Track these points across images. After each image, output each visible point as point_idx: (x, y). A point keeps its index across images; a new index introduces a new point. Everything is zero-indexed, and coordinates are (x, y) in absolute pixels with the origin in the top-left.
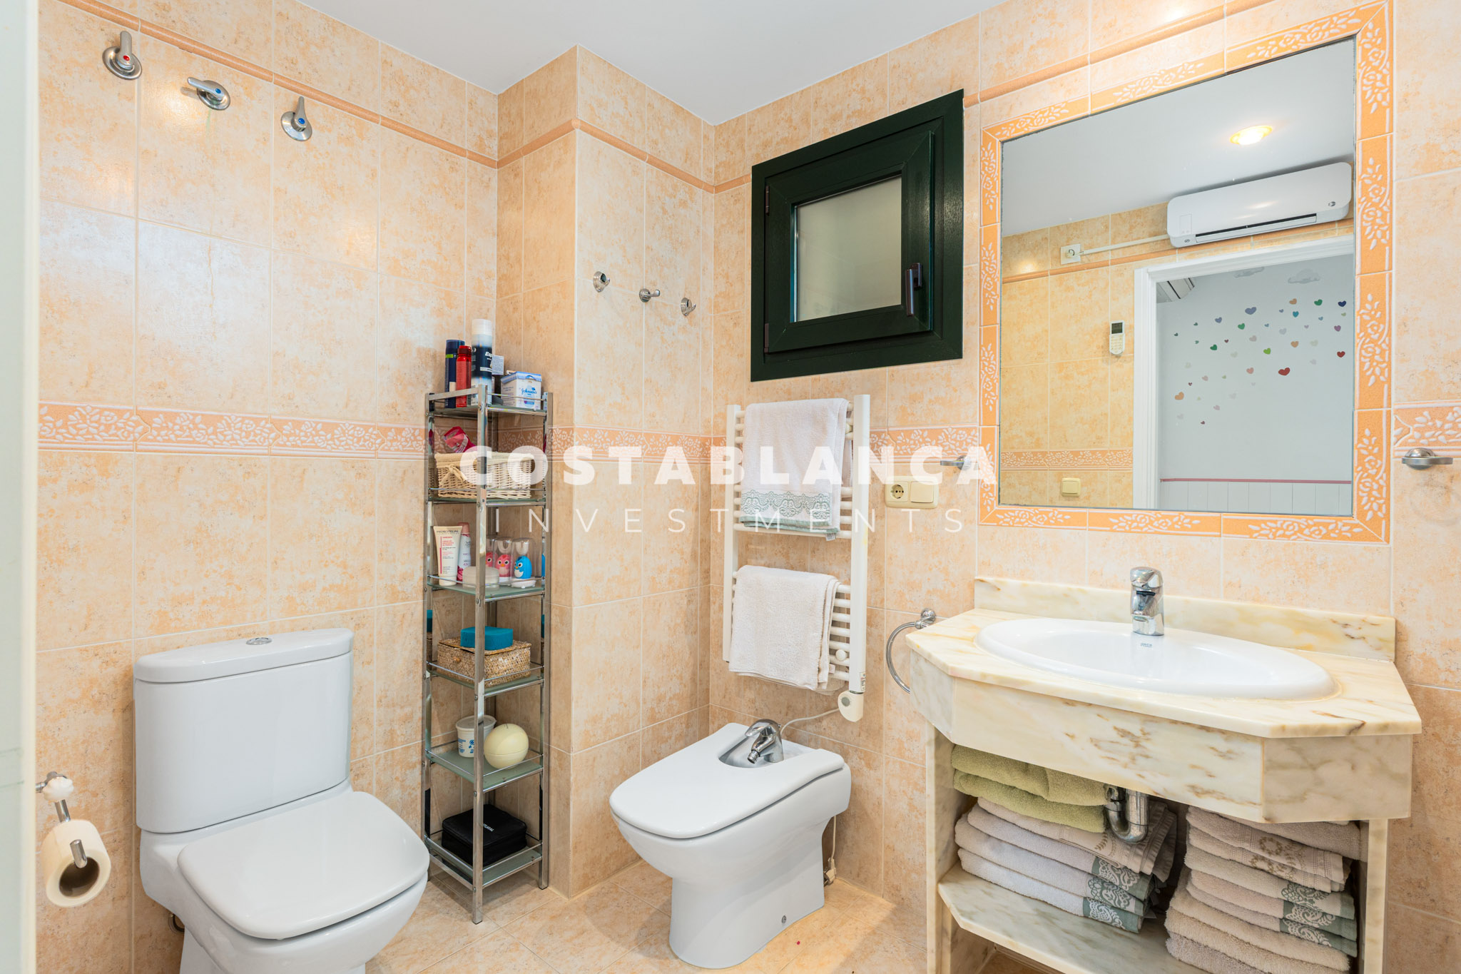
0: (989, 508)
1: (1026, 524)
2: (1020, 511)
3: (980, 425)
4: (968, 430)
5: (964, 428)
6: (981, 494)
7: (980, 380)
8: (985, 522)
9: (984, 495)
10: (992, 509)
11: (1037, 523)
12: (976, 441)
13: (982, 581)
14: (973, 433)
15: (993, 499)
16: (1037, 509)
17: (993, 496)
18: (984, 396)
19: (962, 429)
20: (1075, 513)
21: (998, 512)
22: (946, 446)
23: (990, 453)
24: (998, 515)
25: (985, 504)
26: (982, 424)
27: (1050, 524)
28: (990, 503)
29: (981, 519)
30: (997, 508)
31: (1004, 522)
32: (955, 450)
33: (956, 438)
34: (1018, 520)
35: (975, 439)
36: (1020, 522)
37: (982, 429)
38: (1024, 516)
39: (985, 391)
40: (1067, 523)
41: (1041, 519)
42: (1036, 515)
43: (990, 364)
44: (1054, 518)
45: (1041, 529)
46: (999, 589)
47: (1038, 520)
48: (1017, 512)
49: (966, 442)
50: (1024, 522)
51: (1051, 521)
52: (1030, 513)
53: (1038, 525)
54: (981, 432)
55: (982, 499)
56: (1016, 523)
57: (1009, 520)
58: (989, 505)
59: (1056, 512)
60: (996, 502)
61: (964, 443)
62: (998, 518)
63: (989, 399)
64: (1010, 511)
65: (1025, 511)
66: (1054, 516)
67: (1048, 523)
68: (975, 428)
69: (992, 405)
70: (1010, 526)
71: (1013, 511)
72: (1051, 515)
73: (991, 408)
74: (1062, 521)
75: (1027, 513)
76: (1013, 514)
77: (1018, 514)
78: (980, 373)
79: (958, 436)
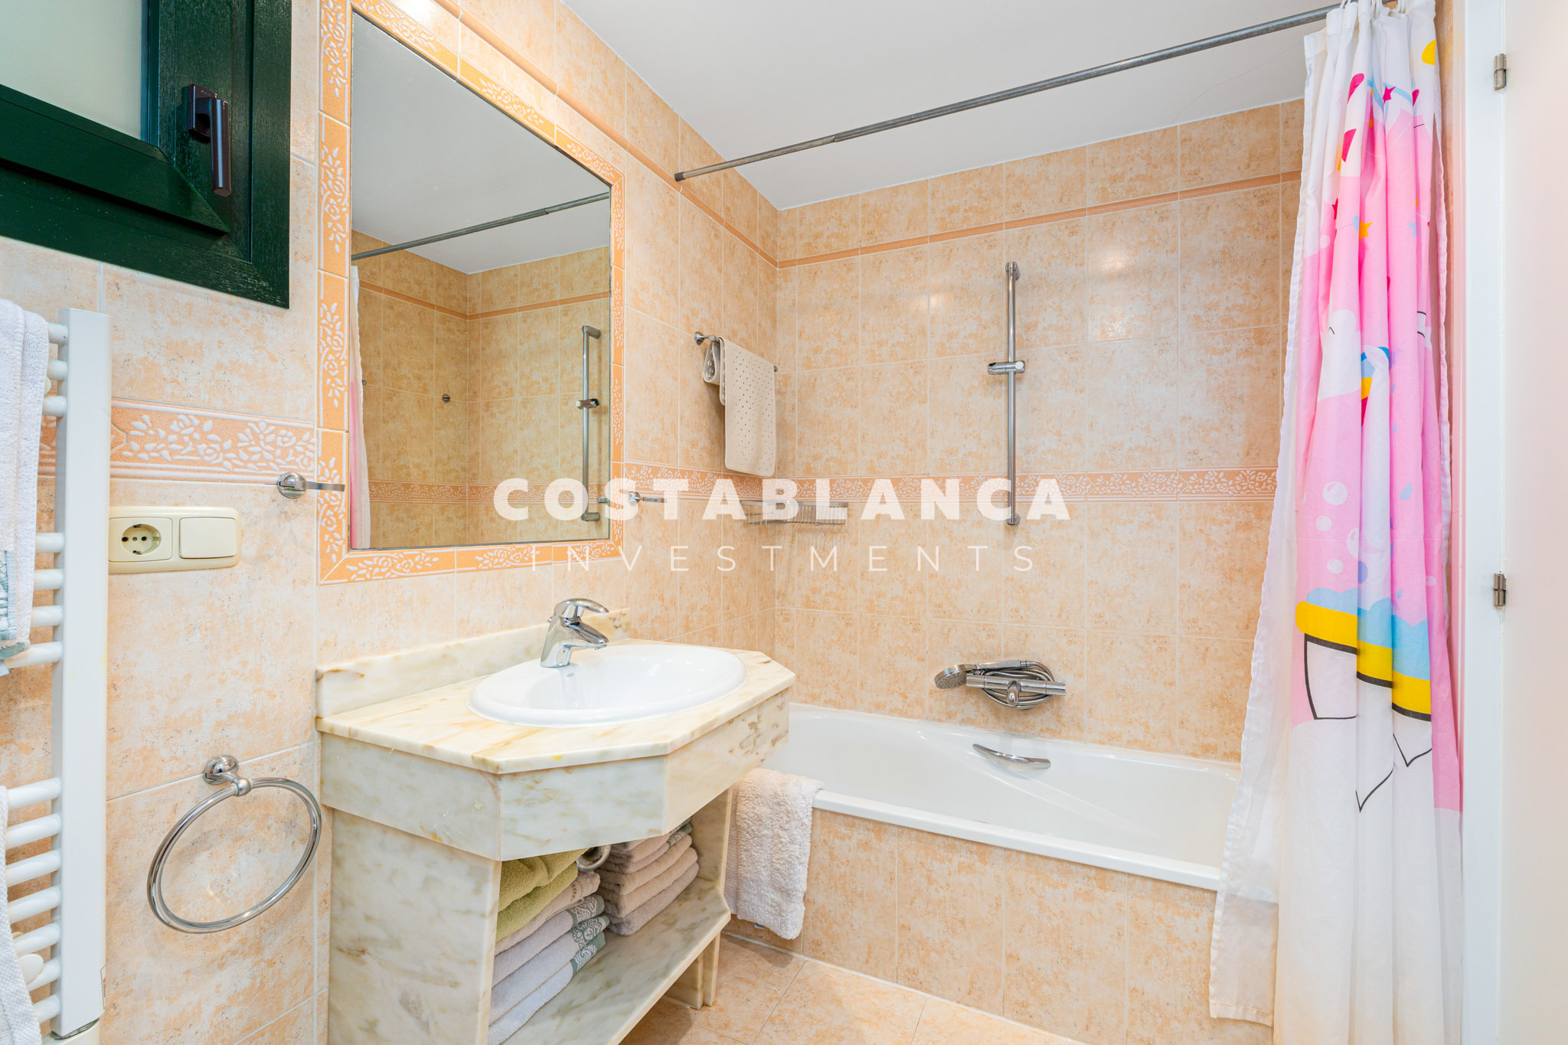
0: (334, 557)
1: (389, 574)
2: (380, 557)
3: (319, 427)
4: (299, 432)
5: (292, 427)
6: (322, 536)
7: (319, 355)
8: (329, 579)
9: (327, 536)
10: (339, 556)
11: (401, 571)
12: (313, 452)
13: (336, 671)
14: (306, 436)
15: (340, 543)
16: (402, 553)
17: (341, 539)
18: (324, 383)
19: (287, 428)
20: (443, 553)
21: (349, 561)
22: (253, 453)
23: (335, 471)
24: (348, 567)
25: (328, 551)
26: (321, 425)
27: (416, 570)
28: (336, 548)
29: (322, 576)
30: (347, 556)
31: (359, 576)
32: (274, 461)
33: (275, 441)
34: (377, 570)
35: (310, 447)
36: (380, 574)
37: (323, 433)
38: (386, 563)
39: (327, 374)
40: (436, 567)
41: (407, 566)
42: (400, 560)
43: (334, 334)
44: (421, 563)
45: (406, 579)
46: (362, 676)
47: (403, 567)
48: (375, 560)
49: (295, 450)
50: (386, 572)
51: (418, 567)
52: (392, 558)
53: (403, 574)
54: (320, 437)
55: (324, 544)
56: (375, 575)
57: (365, 571)
58: (335, 552)
59: (424, 555)
60: (345, 547)
61: (291, 451)
62: (349, 570)
63: (334, 388)
64: (366, 558)
65: (387, 557)
66: (421, 560)
67: (414, 570)
68: (311, 430)
69: (338, 399)
70: (367, 580)
71: (371, 559)
72: (417, 559)
73: (336, 401)
74: (429, 565)
75: (389, 560)
76: (370, 563)
77: (378, 561)
78: (319, 343)
79: (279, 439)
